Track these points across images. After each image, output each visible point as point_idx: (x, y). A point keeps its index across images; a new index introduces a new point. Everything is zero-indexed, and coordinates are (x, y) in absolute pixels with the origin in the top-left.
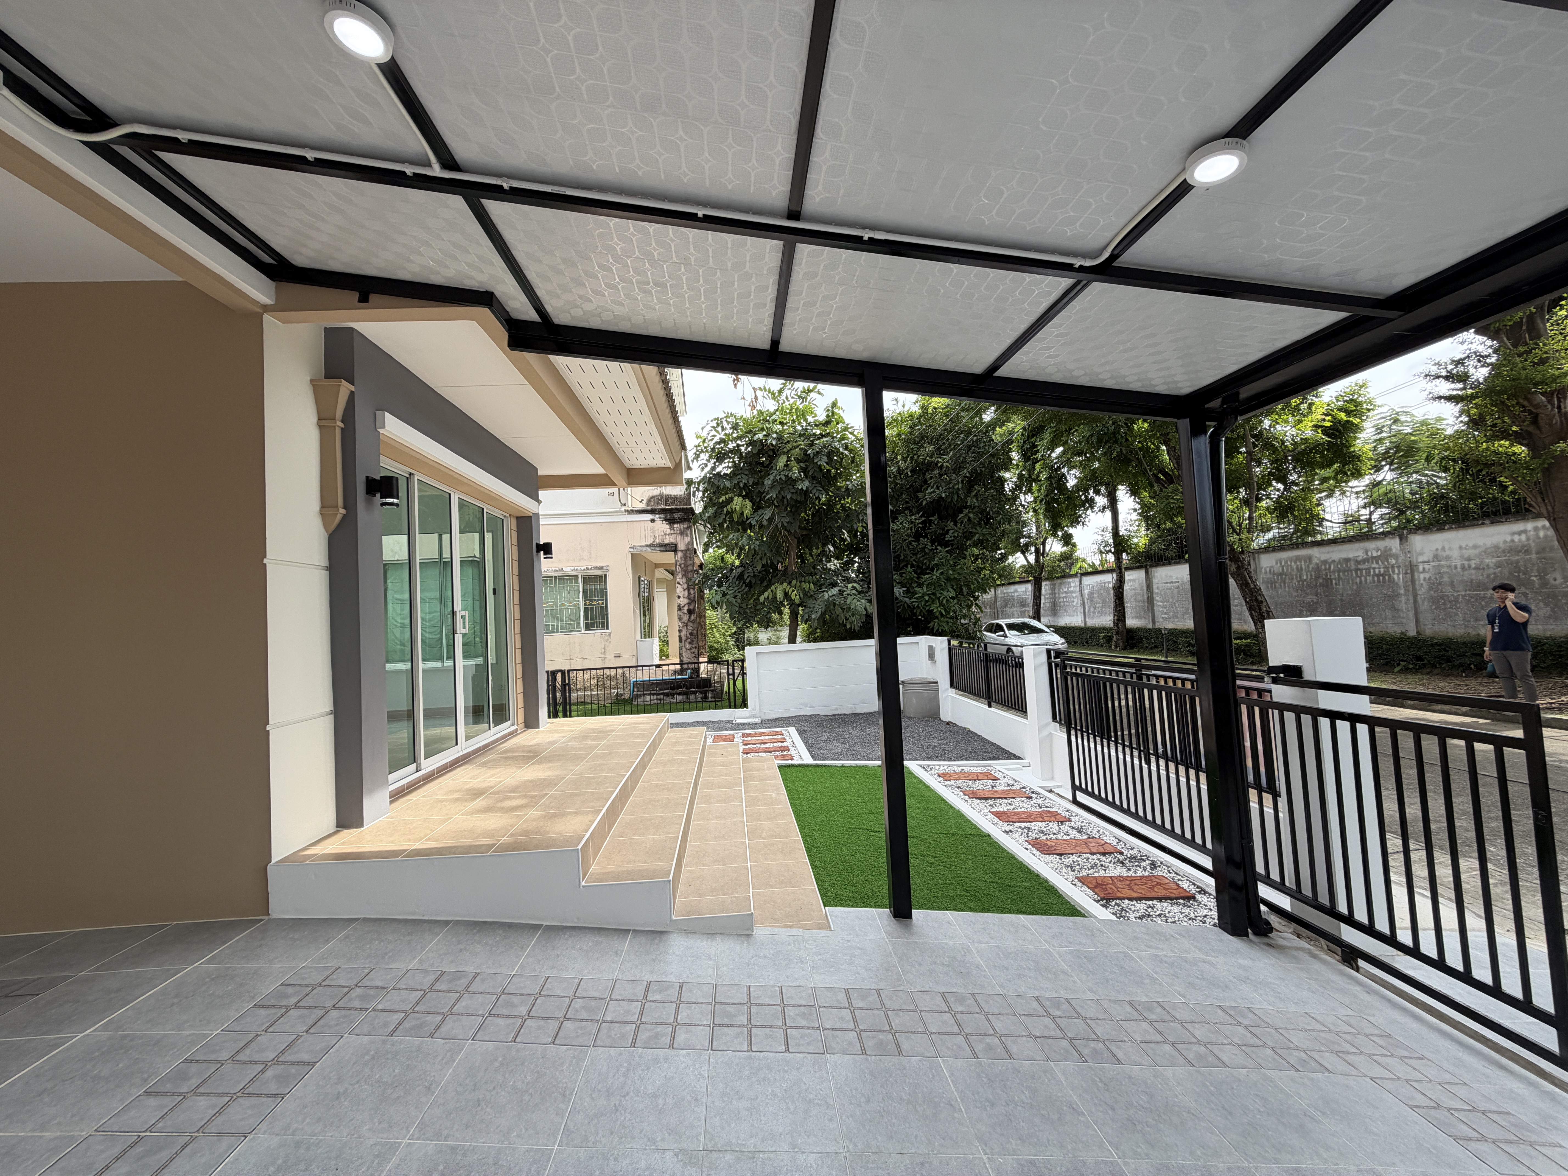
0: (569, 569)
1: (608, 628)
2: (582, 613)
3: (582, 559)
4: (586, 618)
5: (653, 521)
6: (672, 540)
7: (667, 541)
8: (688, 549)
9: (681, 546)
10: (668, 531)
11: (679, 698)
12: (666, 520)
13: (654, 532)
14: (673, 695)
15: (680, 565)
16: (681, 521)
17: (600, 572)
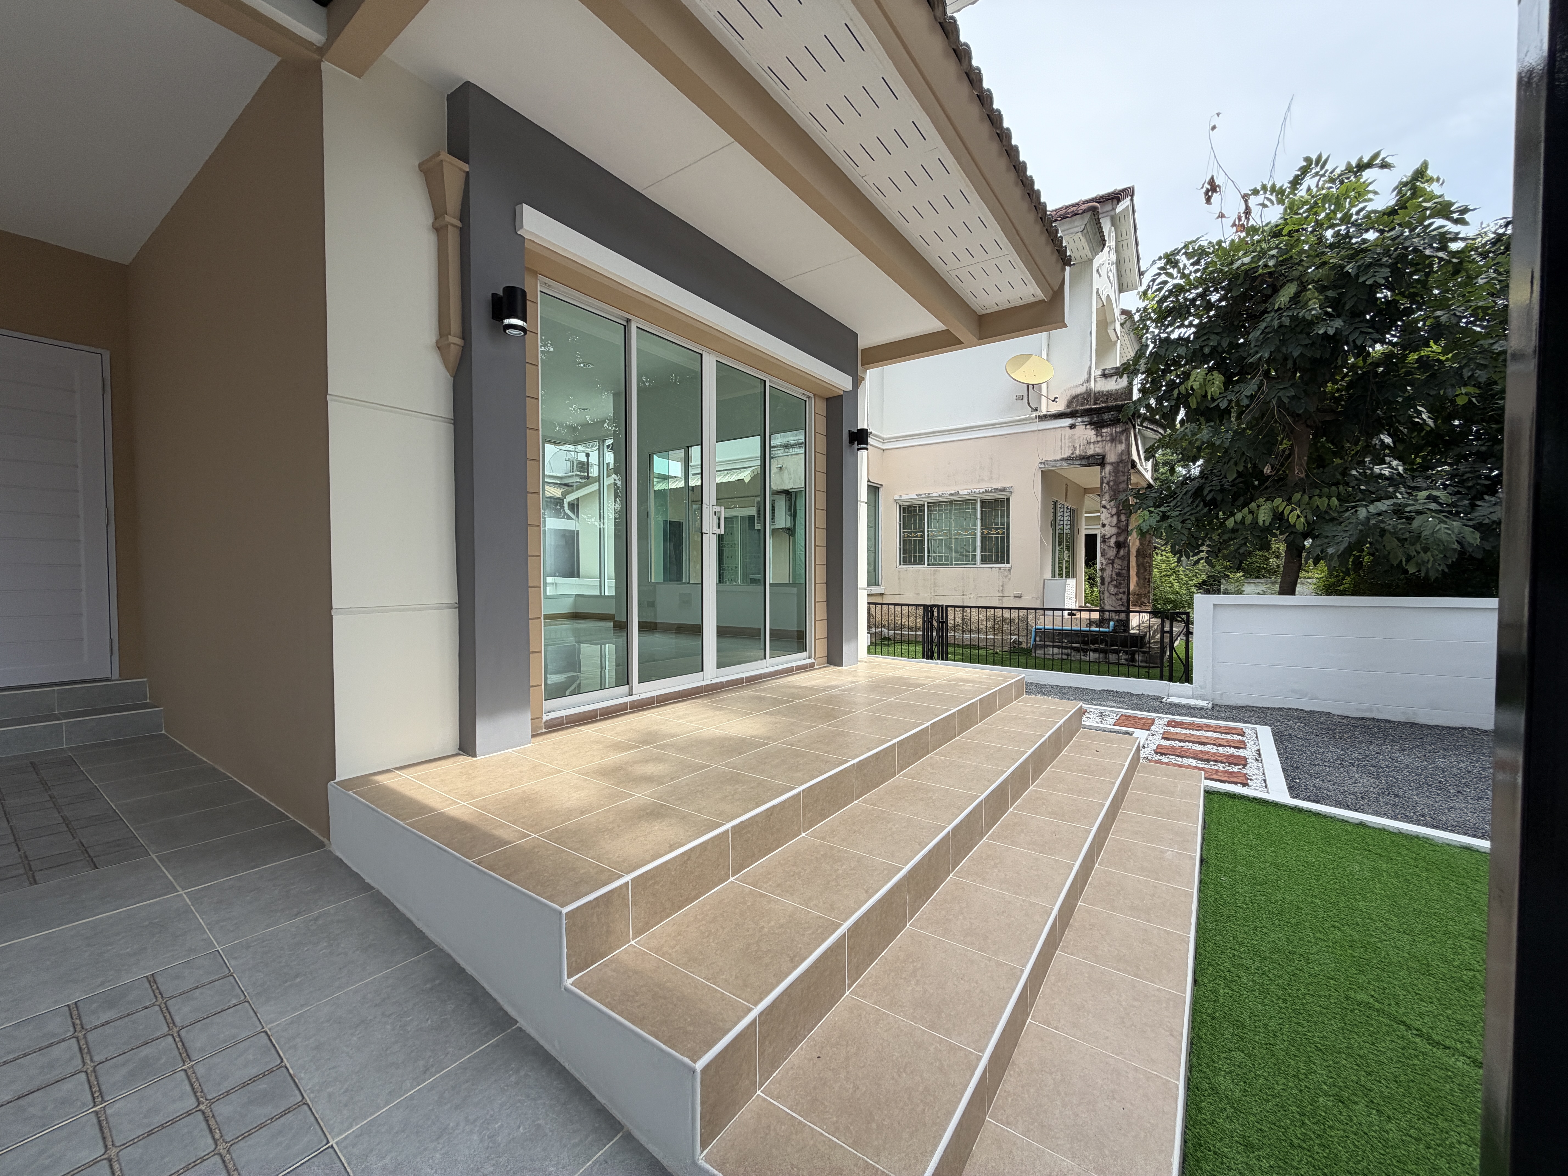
0: (965, 492)
1: (1008, 563)
2: (979, 544)
3: (982, 480)
4: (983, 549)
5: (1072, 427)
6: (1099, 450)
7: (1091, 452)
8: (1121, 461)
9: (1111, 458)
10: (1094, 438)
11: (1093, 656)
12: (1091, 424)
13: (1073, 441)
14: (1085, 651)
15: (1108, 483)
16: (1114, 422)
17: (1003, 495)
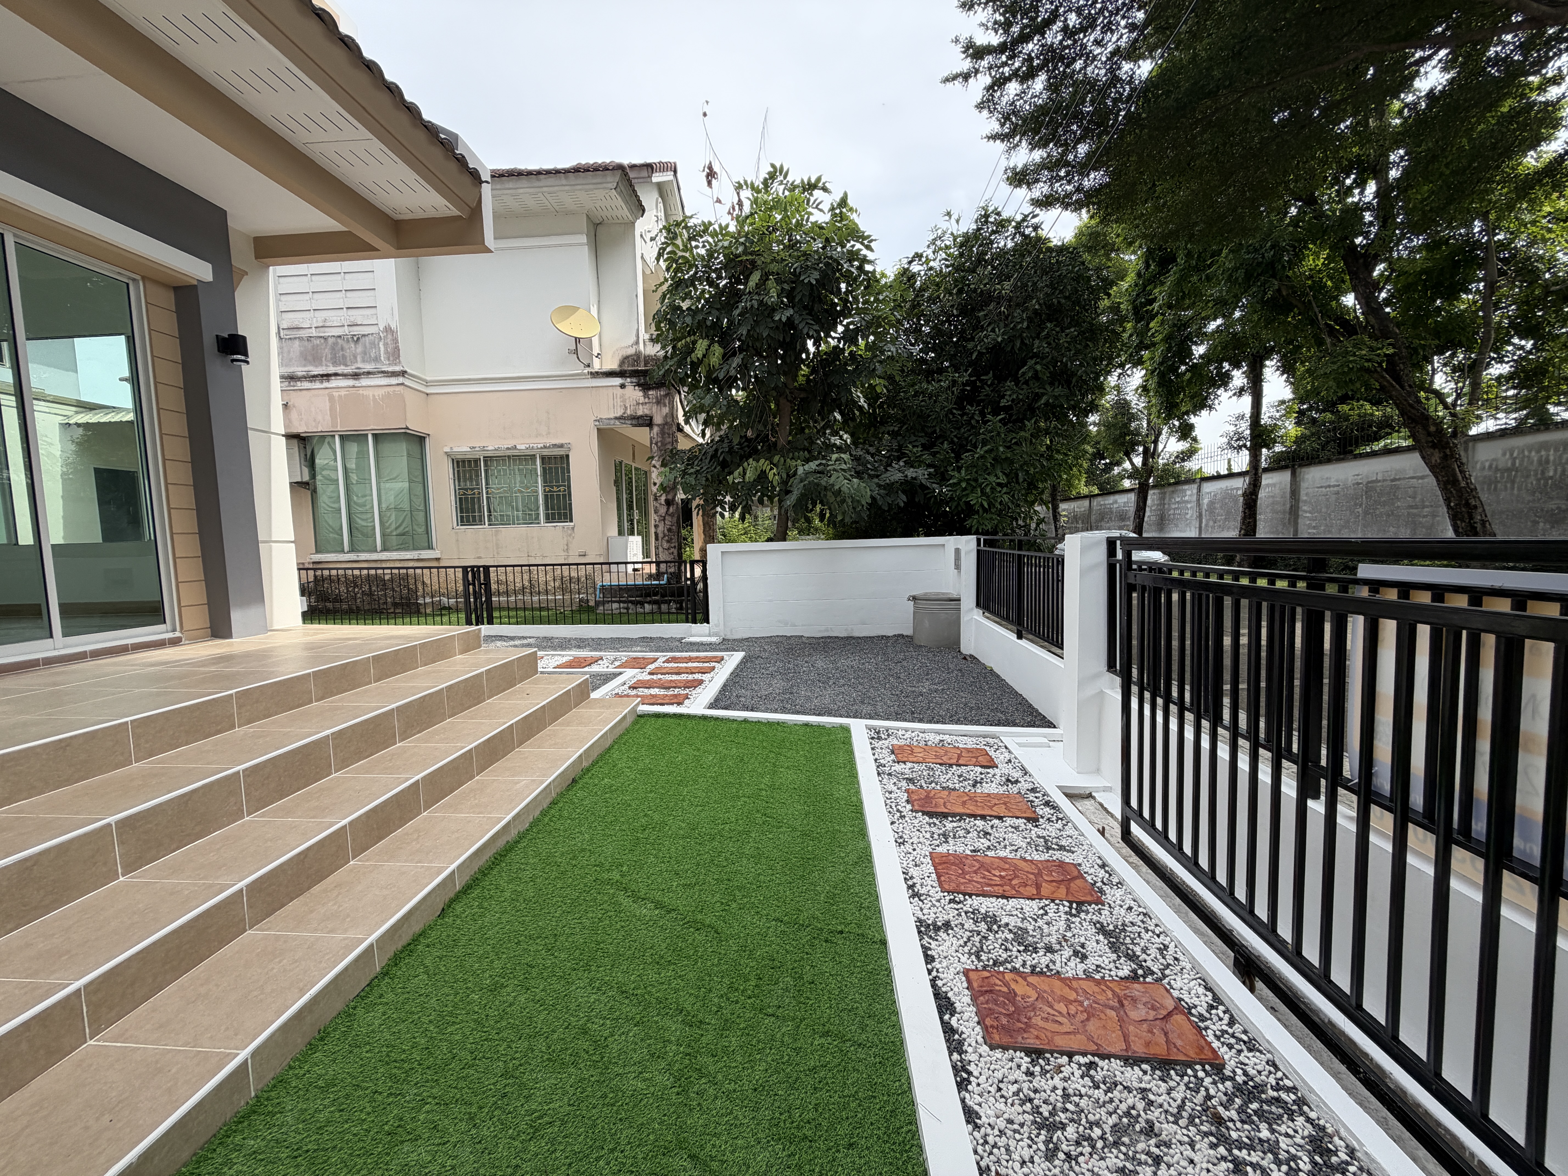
0: (523, 447)
1: (571, 521)
2: (541, 502)
3: (538, 435)
4: (547, 508)
5: (623, 386)
6: (647, 412)
7: (640, 413)
8: (666, 423)
9: (658, 420)
10: (642, 400)
11: (648, 607)
12: (639, 385)
13: (624, 401)
14: (642, 604)
15: (656, 444)
16: (659, 385)
17: (561, 452)
